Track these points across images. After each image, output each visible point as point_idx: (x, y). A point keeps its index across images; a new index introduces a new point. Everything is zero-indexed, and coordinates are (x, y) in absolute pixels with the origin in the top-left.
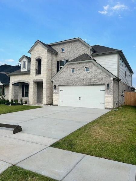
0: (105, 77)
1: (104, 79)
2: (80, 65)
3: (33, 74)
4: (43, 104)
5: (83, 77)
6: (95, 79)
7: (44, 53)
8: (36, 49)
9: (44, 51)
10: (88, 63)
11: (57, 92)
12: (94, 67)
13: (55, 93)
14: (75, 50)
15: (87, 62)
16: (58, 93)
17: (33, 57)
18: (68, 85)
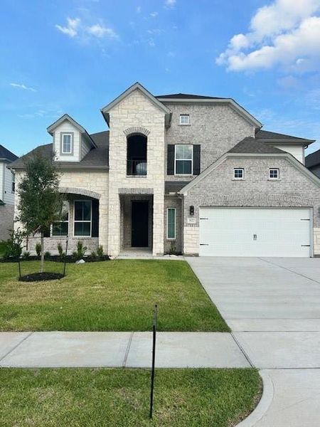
0: (313, 192)
1: (311, 195)
2: (257, 161)
3: (120, 173)
4: (154, 254)
5: (264, 190)
6: (292, 194)
7: (156, 121)
8: (128, 107)
9: (156, 116)
10: (277, 160)
11: (195, 222)
12: (289, 169)
13: (192, 225)
14: (218, 125)
15: (275, 158)
16: (197, 225)
17: (117, 126)
18: (226, 206)
